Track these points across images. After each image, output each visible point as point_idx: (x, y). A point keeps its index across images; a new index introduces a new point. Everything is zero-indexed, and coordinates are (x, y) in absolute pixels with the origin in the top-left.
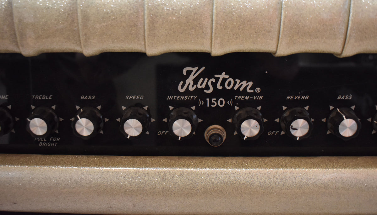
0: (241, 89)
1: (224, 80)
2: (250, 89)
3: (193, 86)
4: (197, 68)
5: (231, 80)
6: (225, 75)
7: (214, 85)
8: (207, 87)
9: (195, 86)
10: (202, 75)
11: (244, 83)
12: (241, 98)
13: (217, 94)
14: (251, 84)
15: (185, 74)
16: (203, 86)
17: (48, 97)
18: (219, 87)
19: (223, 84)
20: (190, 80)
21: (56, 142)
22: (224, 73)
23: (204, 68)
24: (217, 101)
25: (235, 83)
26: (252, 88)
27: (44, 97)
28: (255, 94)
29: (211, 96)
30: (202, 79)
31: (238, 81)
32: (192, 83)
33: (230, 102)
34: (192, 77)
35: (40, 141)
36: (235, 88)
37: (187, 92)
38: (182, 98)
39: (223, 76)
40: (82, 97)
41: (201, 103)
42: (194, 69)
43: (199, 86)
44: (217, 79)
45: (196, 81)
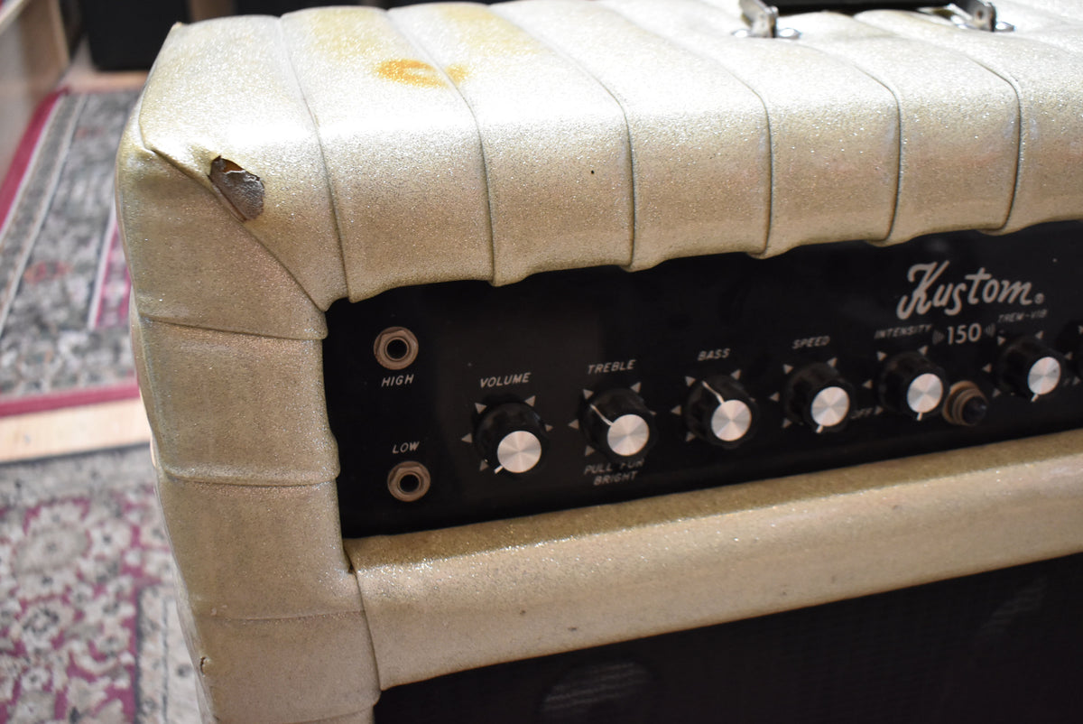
0: (1011, 300)
1: (983, 283)
2: (1027, 298)
3: (925, 304)
4: (934, 265)
5: (995, 283)
6: (986, 272)
7: (964, 295)
8: (951, 304)
9: (929, 304)
10: (943, 280)
11: (1017, 287)
12: (1009, 318)
13: (969, 314)
14: (1028, 286)
15: (911, 278)
16: (944, 302)
17: (625, 366)
18: (973, 300)
19: (979, 294)
20: (920, 293)
21: (634, 469)
22: (982, 270)
23: (946, 264)
24: (966, 330)
25: (1001, 287)
26: (1031, 296)
27: (616, 366)
28: (1033, 307)
29: (955, 321)
31: (1006, 283)
32: (924, 297)
33: (990, 330)
34: (925, 284)
35: (599, 474)
36: (1001, 299)
38: (904, 331)
39: (982, 275)
40: (702, 356)
41: (938, 337)
42: (929, 268)
43: (937, 303)
44: (970, 283)
45: (930, 293)
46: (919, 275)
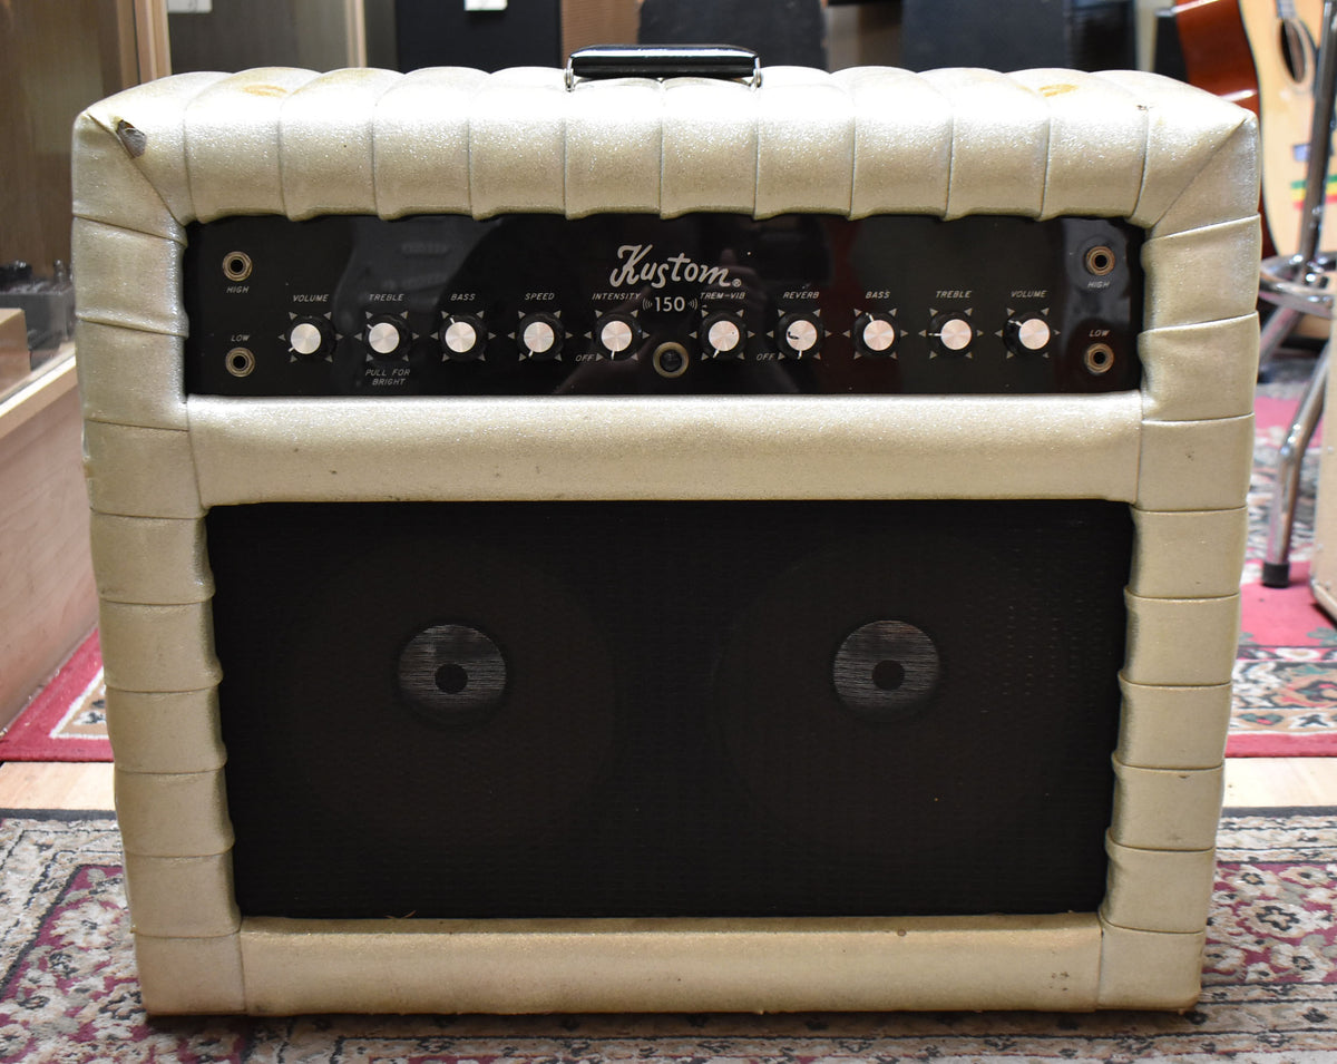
0: (710, 281)
1: (683, 266)
2: (725, 281)
3: (633, 277)
4: (640, 246)
5: (694, 266)
6: (685, 257)
7: (667, 274)
8: (656, 278)
9: (637, 277)
10: (648, 259)
11: (715, 271)
12: (711, 296)
13: (672, 289)
14: (725, 272)
15: (621, 256)
16: (650, 277)
17: (396, 298)
18: (675, 278)
19: (680, 273)
20: (629, 267)
21: (403, 377)
22: (682, 255)
23: (650, 247)
24: (672, 301)
25: (701, 271)
26: (729, 278)
27: (390, 297)
28: (732, 289)
29: (662, 293)
30: (647, 265)
31: (705, 267)
32: (632, 272)
33: (694, 304)
34: (632, 262)
35: (375, 377)
36: (701, 280)
37: (625, 287)
38: (617, 296)
39: (681, 259)
40: (453, 297)
41: (647, 304)
42: (636, 249)
43: (644, 277)
44: (672, 265)
45: (638, 268)
46: (628, 254)
